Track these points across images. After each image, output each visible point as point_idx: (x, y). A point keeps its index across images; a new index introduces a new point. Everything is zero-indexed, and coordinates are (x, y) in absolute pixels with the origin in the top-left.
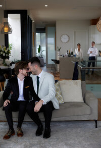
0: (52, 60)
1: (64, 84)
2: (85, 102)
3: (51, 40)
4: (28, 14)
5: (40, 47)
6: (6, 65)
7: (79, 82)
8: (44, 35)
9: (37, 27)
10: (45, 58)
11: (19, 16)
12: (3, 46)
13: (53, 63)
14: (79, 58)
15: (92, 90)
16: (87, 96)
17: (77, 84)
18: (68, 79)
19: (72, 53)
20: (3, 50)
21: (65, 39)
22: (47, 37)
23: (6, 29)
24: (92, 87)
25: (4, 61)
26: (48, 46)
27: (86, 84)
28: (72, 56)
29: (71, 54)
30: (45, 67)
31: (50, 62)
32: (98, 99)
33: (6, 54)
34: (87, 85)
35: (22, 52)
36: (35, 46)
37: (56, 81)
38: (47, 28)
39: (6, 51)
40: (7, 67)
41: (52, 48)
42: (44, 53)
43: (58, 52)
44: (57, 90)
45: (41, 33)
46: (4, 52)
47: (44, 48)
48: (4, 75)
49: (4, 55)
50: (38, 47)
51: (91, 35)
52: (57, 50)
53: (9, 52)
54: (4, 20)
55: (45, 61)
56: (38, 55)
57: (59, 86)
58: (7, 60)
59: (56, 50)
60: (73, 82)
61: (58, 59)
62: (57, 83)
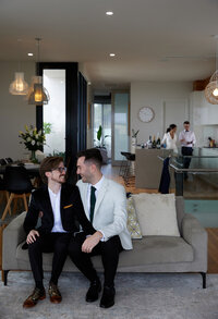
0: (123, 153)
1: (144, 200)
2: (182, 236)
3: (121, 117)
4: (80, 70)
5: (101, 129)
6: (36, 162)
7: (171, 197)
8: (108, 108)
9: (97, 94)
10: (109, 149)
11: (62, 73)
12: (32, 128)
13: (123, 158)
15: (195, 210)
16: (187, 224)
17: (167, 201)
18: (149, 190)
19: (159, 140)
20: (31, 133)
21: (146, 115)
22: (113, 111)
23: (38, 97)
24: (195, 205)
25: (34, 155)
26: (116, 126)
27: (186, 198)
28: (158, 146)
29: (156, 144)
30: (109, 166)
31: (119, 157)
32: (207, 229)
33: (36, 141)
35: (67, 139)
36: (91, 127)
37: (128, 195)
38: (113, 94)
39: (37, 136)
40: (37, 166)
41: (122, 130)
42: (108, 140)
43: (134, 139)
44: (129, 213)
45: (102, 103)
46: (34, 138)
47: (107, 132)
48: (33, 181)
49: (33, 142)
50: (97, 130)
51: (195, 110)
52: (132, 134)
53: (42, 139)
54: (36, 79)
55: (109, 155)
56: (97, 143)
57: (133, 204)
58: (38, 152)
59: (129, 134)
60: (159, 197)
61: (133, 152)
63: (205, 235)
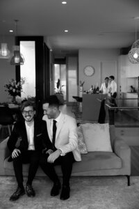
0: (74, 97)
1: (88, 128)
2: (114, 151)
3: (72, 73)
4: (45, 41)
5: (59, 81)
6: (16, 103)
7: (107, 126)
8: (64, 67)
9: (56, 57)
10: (65, 94)
11: (33, 43)
12: (13, 80)
13: (74, 100)
14: (106, 95)
15: (122, 134)
16: (117, 144)
17: (103, 128)
18: (92, 121)
19: (98, 88)
20: (12, 84)
21: (89, 71)
22: (67, 69)
23: (17, 60)
24: (122, 131)
25: (14, 98)
26: (69, 79)
27: (116, 127)
28: (97, 92)
29: (96, 90)
30: (65, 106)
31: (71, 100)
32: (130, 147)
33: (16, 89)
34: (116, 129)
35: (37, 88)
36: (53, 80)
37: (78, 125)
38: (68, 58)
39: (16, 86)
40: (17, 106)
41: (73, 82)
42: (64, 89)
43: (81, 88)
44: (79, 136)
45: (60, 64)
46: (14, 87)
47: (63, 83)
48: (14, 116)
49: (14, 90)
50: (56, 81)
51: (121, 68)
52: (80, 84)
53: (20, 88)
54: (15, 48)
55: (65, 98)
56: (57, 90)
57: (81, 130)
58: (17, 97)
59: (78, 84)
60: (98, 126)
61: (81, 96)
62: (79, 127)
63: (129, 151)
